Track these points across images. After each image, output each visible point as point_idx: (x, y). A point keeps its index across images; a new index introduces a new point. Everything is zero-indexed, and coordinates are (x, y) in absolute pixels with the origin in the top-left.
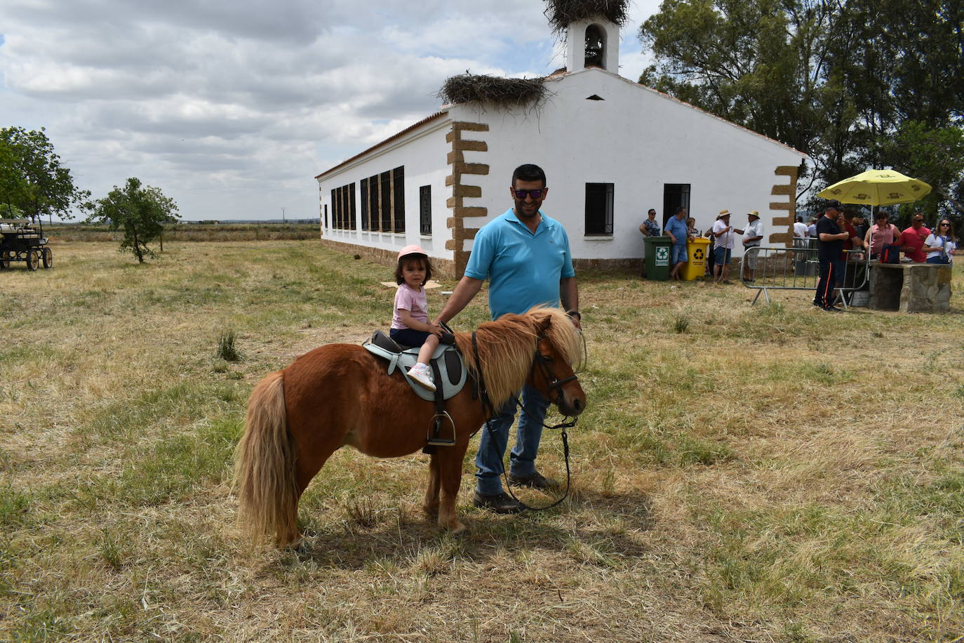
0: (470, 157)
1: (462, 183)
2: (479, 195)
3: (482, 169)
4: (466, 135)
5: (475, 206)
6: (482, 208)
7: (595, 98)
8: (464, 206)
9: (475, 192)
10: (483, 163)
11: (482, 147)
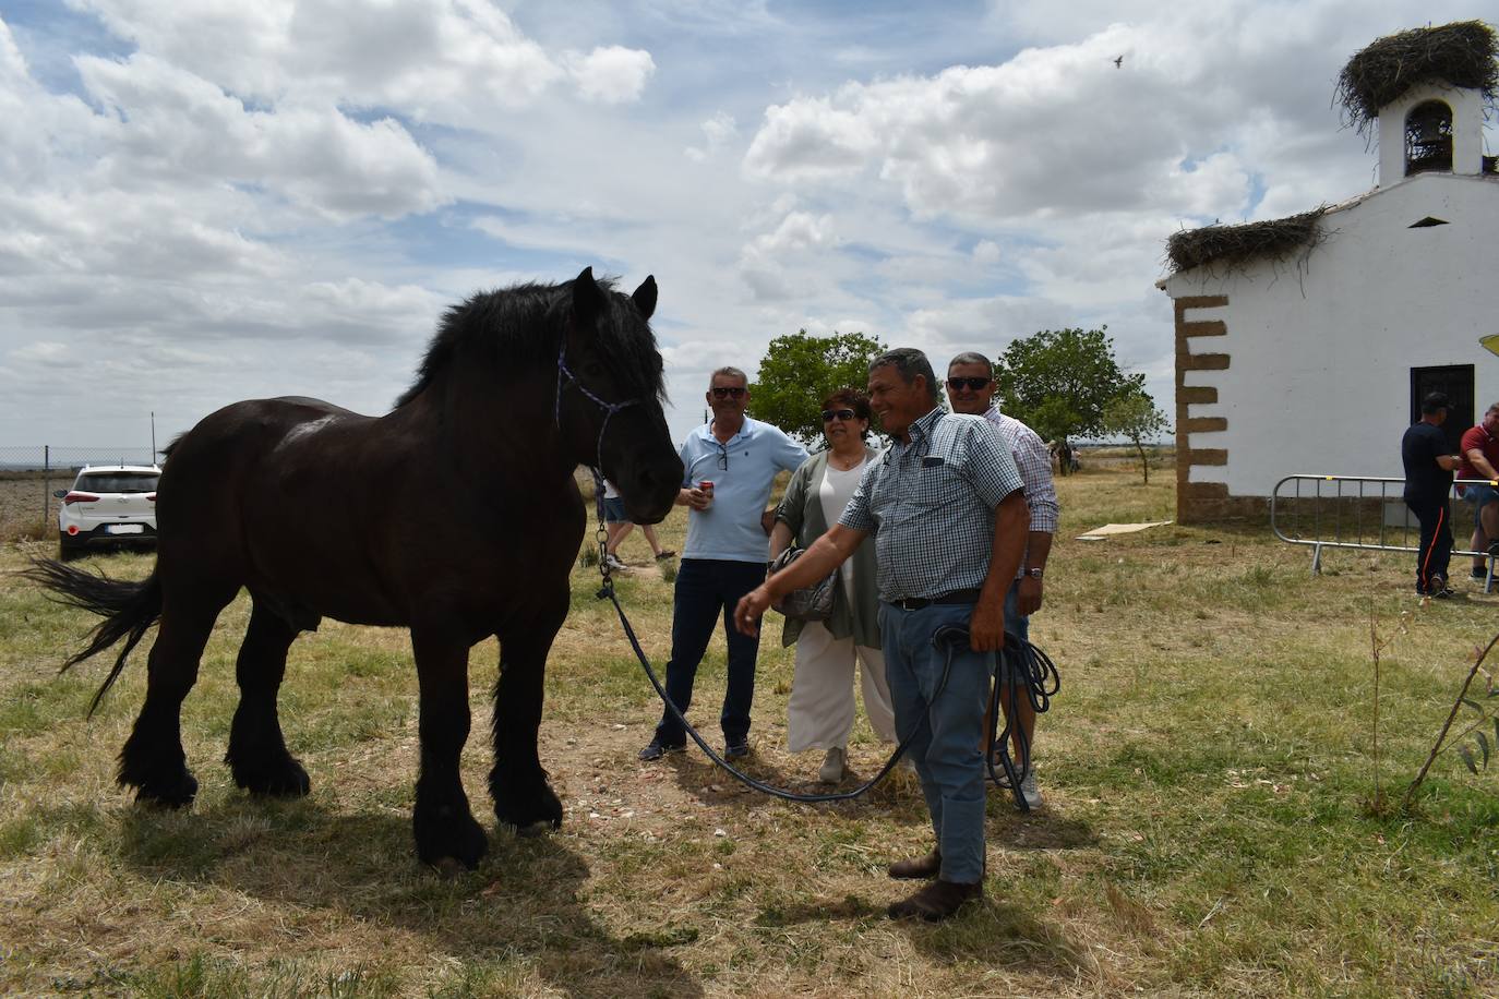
0: (1199, 345)
1: (1187, 384)
2: (1214, 400)
3: (1220, 362)
4: (1193, 316)
5: (1207, 416)
6: (1217, 419)
7: (1429, 222)
8: (1190, 417)
9: (1209, 395)
10: (1220, 353)
11: (1218, 329)
